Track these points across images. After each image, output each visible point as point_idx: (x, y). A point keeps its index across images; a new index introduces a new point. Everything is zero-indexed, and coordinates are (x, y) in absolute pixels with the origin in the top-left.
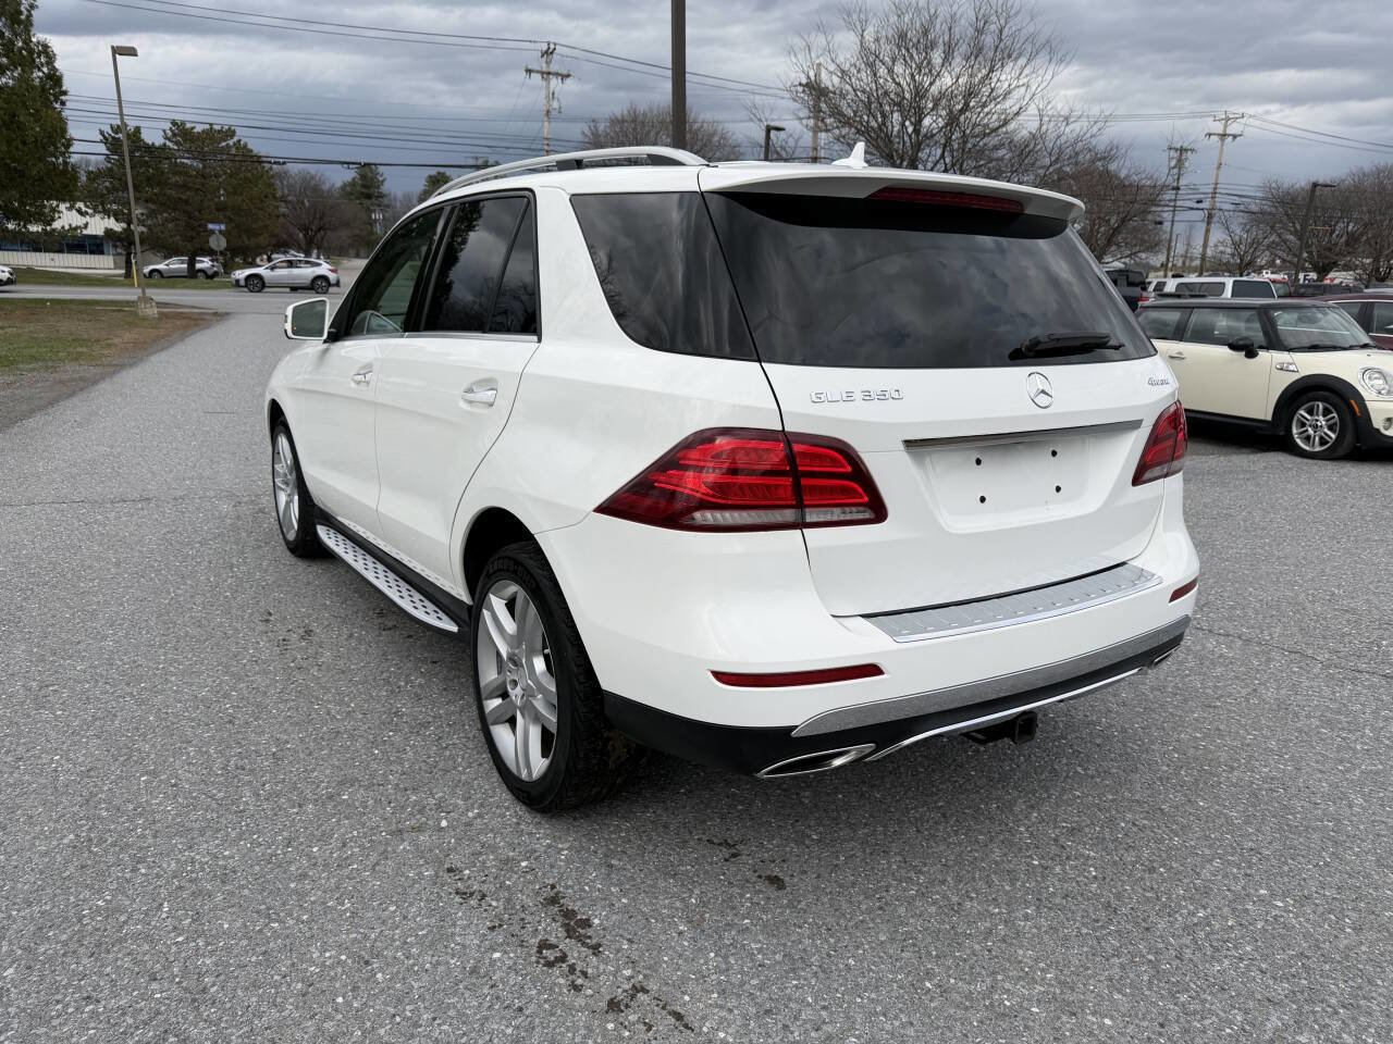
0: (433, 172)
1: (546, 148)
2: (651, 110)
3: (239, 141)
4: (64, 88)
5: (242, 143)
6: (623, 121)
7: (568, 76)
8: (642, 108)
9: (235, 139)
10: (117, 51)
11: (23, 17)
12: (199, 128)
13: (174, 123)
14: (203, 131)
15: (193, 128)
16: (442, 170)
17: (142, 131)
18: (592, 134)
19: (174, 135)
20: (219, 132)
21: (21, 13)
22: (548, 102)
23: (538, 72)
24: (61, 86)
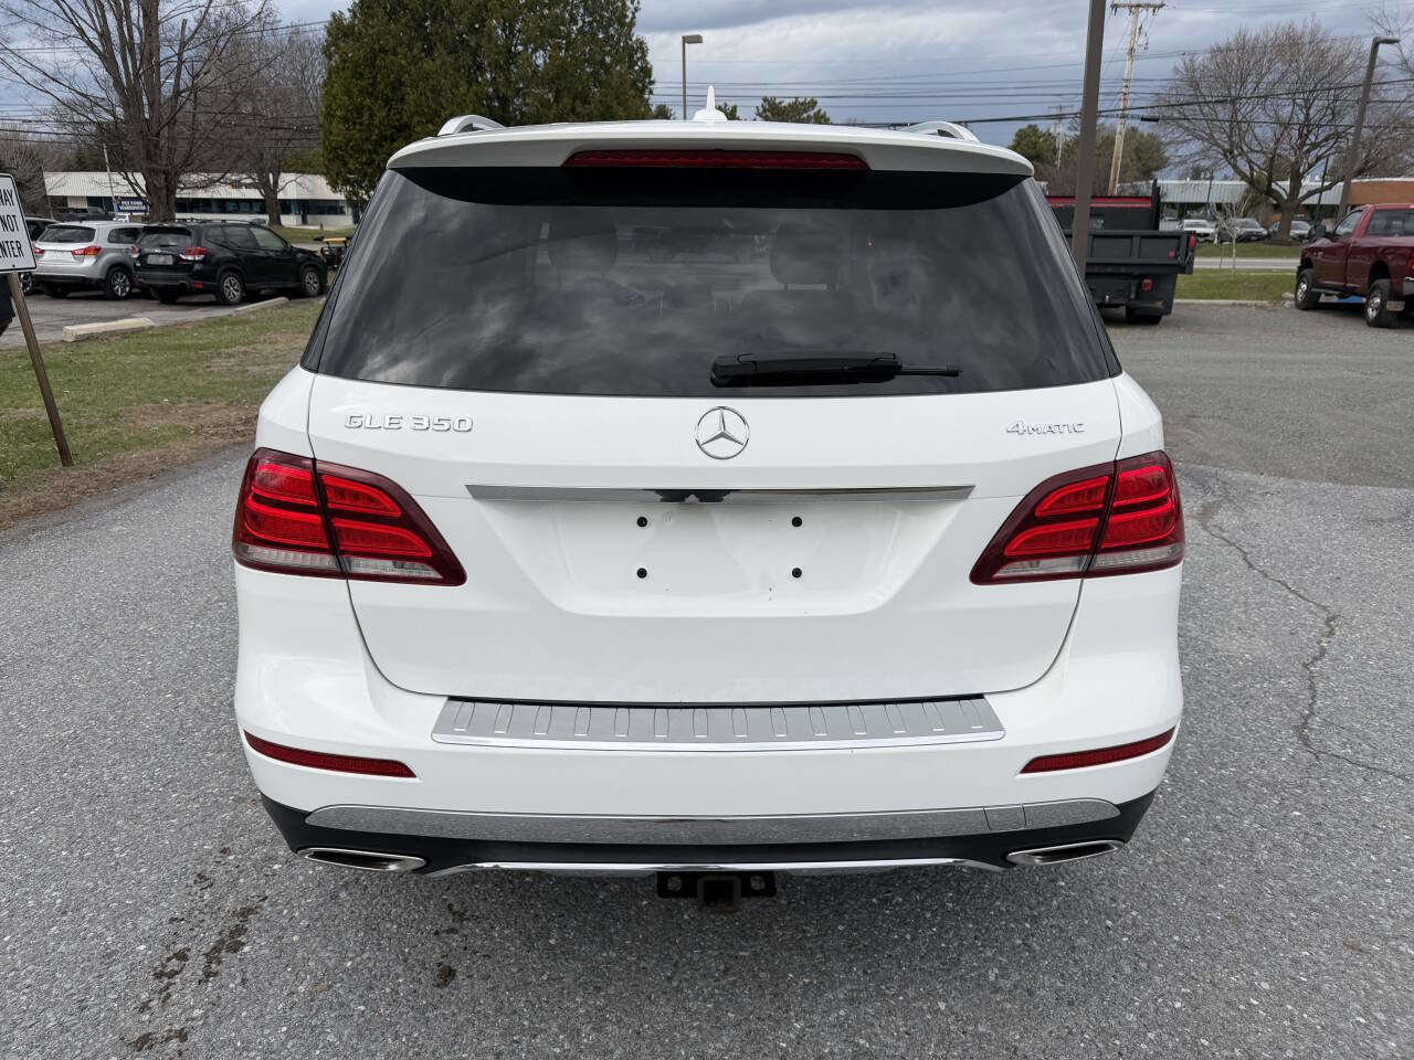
0: (1024, 125)
1: (1124, 90)
2: (1266, 32)
3: (820, 111)
4: (652, 79)
5: (822, 113)
6: (1229, 49)
7: (1162, 6)
8: (1252, 34)
9: (816, 109)
10: (686, 40)
11: (628, 20)
12: (786, 102)
13: (765, 99)
14: (790, 105)
15: (780, 103)
16: (1033, 123)
17: (738, 109)
18: (1187, 70)
19: (765, 110)
20: (802, 104)
21: (626, 16)
22: (1133, 39)
23: (1124, 6)
24: (650, 77)
